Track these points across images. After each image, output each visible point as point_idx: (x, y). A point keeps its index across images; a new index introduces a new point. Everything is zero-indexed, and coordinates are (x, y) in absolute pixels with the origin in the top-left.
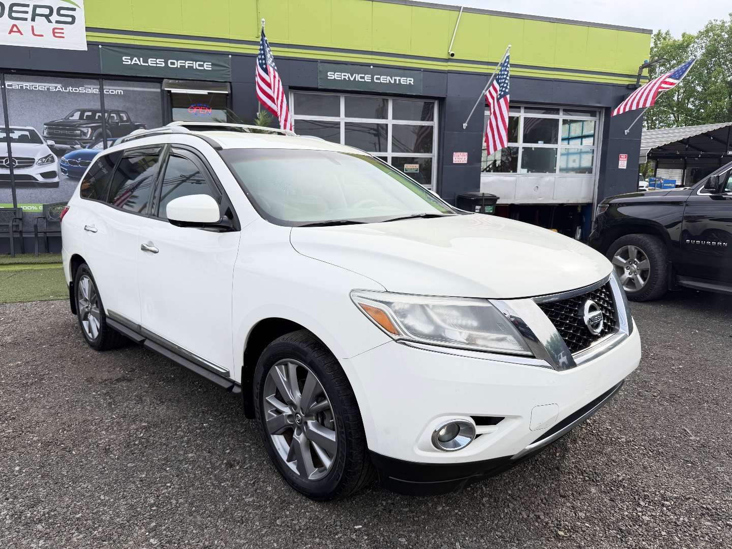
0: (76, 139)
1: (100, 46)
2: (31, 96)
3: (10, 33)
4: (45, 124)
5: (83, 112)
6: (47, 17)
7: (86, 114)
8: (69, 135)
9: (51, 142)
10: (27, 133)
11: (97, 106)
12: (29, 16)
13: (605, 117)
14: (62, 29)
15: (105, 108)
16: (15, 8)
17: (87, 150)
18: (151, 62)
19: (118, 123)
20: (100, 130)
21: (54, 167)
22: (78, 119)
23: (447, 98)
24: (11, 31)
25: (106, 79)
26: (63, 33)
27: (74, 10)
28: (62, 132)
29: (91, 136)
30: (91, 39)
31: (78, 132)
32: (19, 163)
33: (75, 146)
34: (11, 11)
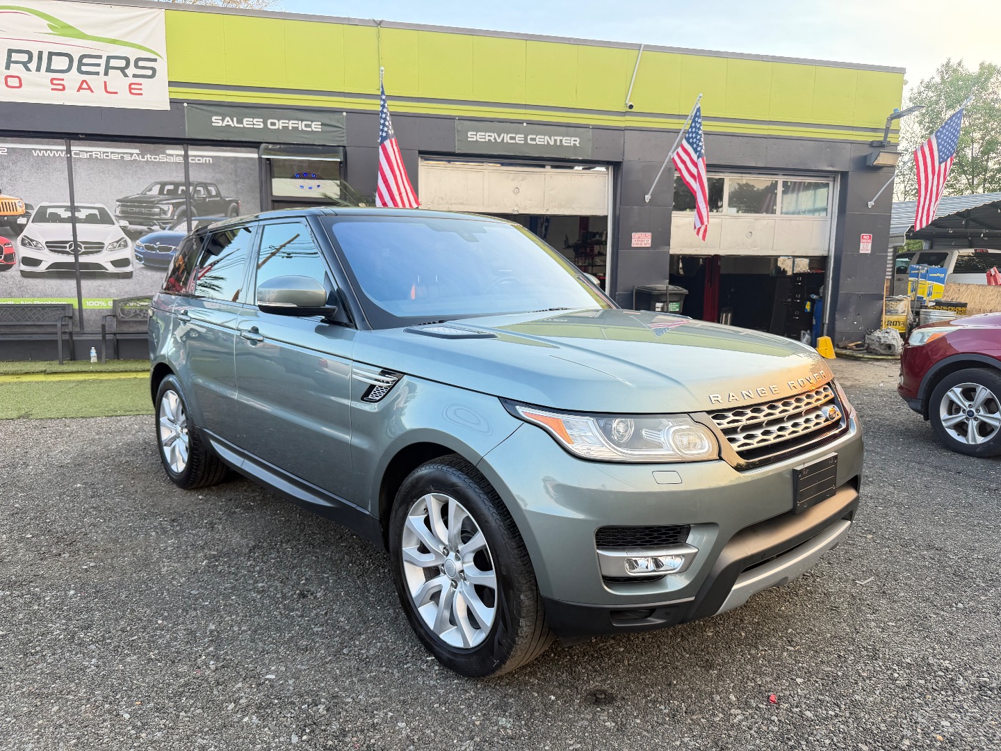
0: (156, 220)
1: (185, 105)
2: (103, 166)
3: (78, 91)
4: (117, 201)
5: (163, 185)
6: (122, 70)
7: (168, 187)
8: (146, 214)
9: (124, 223)
10: (96, 212)
11: (181, 178)
12: (101, 69)
13: (840, 185)
14: (141, 84)
15: (191, 180)
16: (85, 61)
17: (167, 233)
18: (247, 122)
19: (205, 198)
20: (184, 207)
21: (127, 253)
22: (157, 193)
23: (624, 163)
24: (80, 88)
25: (191, 144)
26: (141, 89)
27: (155, 60)
28: (137, 210)
29: (173, 214)
30: (174, 96)
31: (157, 210)
32: (85, 248)
33: (153, 228)
34: (80, 63)
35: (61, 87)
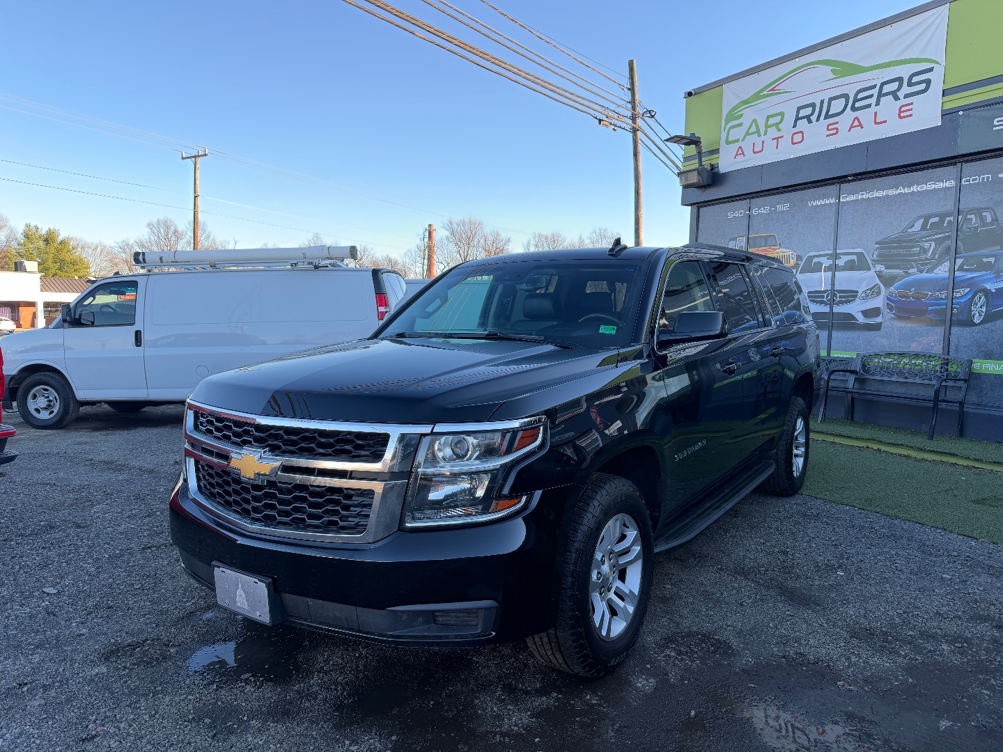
0: (915, 261)
1: (961, 113)
2: (866, 207)
3: (849, 131)
4: (877, 243)
5: (927, 219)
6: (894, 94)
7: (932, 220)
8: (906, 256)
9: (880, 267)
10: (854, 257)
11: (950, 206)
12: (873, 101)
14: (912, 104)
15: (961, 207)
16: (861, 96)
17: (925, 275)
19: (976, 228)
20: (948, 243)
21: (879, 302)
22: (920, 229)
24: (852, 127)
25: (967, 161)
26: (911, 110)
27: (931, 70)
28: (895, 251)
29: (934, 253)
30: (948, 106)
31: (916, 250)
32: (840, 297)
33: (911, 271)
34: (856, 100)
35: (835, 131)
